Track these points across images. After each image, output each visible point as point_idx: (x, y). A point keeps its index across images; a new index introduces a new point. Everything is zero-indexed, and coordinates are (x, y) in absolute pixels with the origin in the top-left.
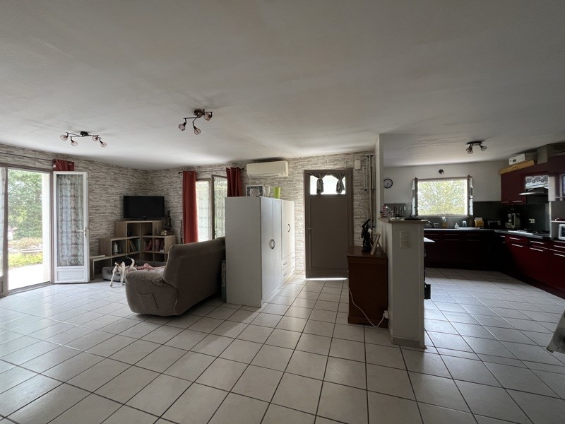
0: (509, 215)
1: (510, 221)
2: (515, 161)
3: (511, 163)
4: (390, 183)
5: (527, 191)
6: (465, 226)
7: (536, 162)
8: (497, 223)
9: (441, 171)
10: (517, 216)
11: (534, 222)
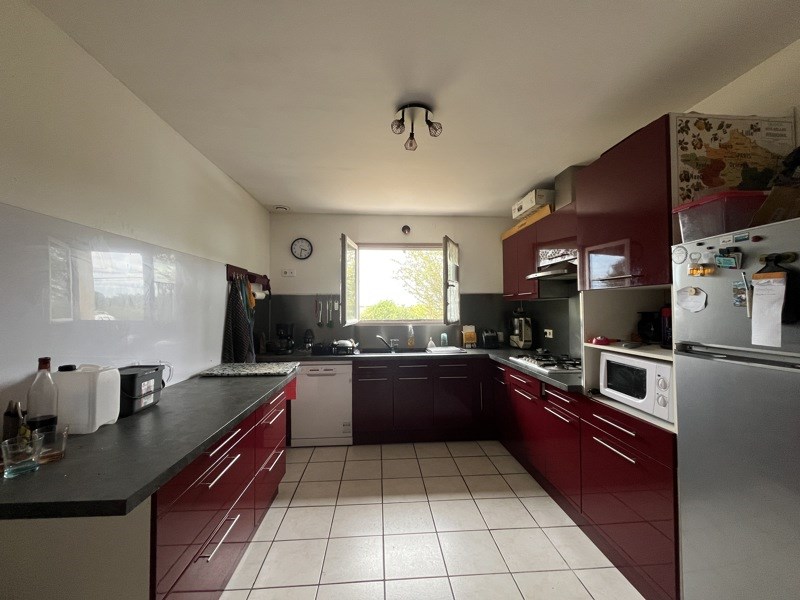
0: (516, 320)
1: (517, 332)
2: (520, 209)
3: (516, 215)
4: (308, 248)
5: (540, 269)
6: (444, 345)
7: (552, 209)
8: (497, 337)
9: (406, 229)
10: (526, 322)
11: (551, 337)
